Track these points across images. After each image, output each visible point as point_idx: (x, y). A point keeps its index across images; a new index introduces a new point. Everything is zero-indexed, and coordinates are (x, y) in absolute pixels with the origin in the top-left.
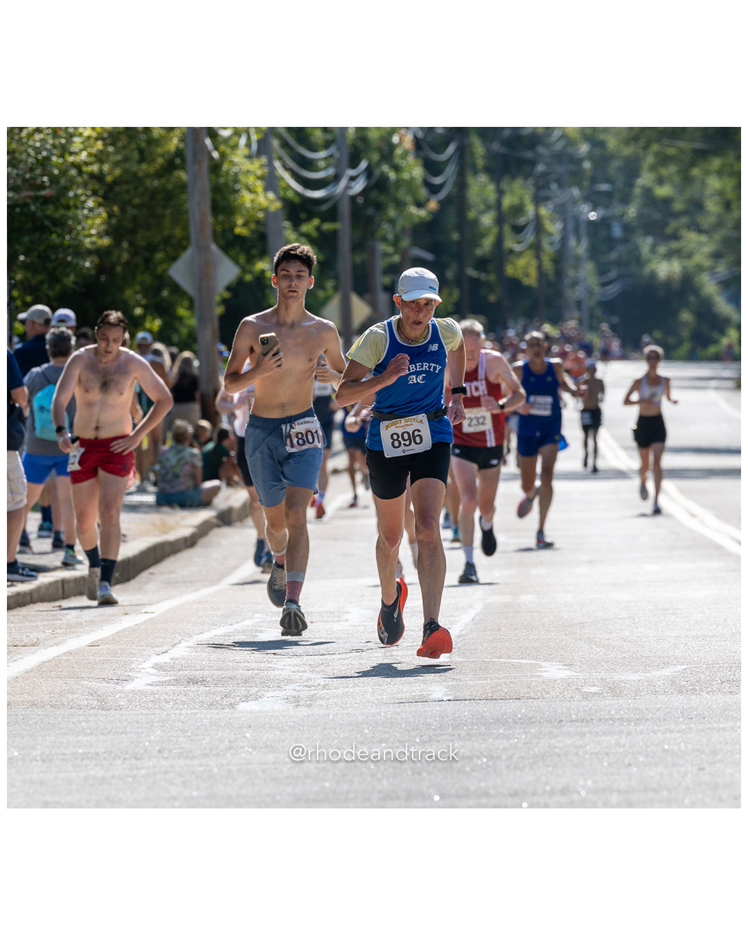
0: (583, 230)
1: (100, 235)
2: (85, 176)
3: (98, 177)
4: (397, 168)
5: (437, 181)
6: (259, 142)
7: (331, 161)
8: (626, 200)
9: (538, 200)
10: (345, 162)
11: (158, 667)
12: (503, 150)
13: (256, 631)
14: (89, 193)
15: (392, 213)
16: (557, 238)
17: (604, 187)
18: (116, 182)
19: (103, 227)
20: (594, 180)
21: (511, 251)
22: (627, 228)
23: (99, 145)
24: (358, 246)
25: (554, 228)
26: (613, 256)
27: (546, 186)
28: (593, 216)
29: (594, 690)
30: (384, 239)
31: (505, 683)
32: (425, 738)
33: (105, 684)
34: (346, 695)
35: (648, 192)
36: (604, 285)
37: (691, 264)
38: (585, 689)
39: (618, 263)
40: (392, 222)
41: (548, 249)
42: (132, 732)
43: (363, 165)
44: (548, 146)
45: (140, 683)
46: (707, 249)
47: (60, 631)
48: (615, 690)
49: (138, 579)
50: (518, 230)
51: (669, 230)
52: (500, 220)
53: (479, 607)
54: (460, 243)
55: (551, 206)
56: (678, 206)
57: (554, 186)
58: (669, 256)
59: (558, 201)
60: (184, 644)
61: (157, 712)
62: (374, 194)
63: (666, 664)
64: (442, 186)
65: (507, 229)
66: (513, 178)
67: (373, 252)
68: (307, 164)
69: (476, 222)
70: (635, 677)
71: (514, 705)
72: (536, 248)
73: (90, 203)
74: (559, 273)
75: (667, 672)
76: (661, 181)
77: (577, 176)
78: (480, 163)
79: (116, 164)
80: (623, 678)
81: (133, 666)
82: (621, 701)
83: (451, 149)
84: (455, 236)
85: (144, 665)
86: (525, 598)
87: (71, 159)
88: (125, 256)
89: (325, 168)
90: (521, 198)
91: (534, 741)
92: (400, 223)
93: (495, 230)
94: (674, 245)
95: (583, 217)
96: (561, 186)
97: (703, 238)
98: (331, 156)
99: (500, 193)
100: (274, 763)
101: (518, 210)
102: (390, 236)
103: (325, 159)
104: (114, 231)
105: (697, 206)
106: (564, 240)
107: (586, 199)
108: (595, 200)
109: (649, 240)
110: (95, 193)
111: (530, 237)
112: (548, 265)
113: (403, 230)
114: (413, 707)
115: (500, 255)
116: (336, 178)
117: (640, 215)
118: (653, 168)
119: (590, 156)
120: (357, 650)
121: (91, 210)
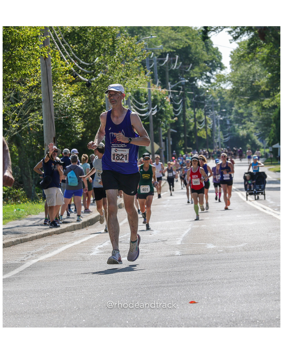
0: (219, 122)
1: (83, 128)
2: (78, 112)
3: (82, 112)
4: (165, 107)
5: (177, 110)
6: (126, 101)
7: (147, 106)
8: (230, 114)
9: (205, 114)
10: (151, 106)
11: (100, 249)
12: (195, 101)
13: (127, 238)
14: (78, 117)
15: (164, 120)
16: (211, 125)
17: (224, 110)
18: (86, 113)
19: (82, 126)
20: (221, 109)
21: (199, 129)
22: (231, 122)
23: (81, 103)
24: (155, 129)
25: (210, 122)
26: (227, 129)
27: (208, 111)
28: (221, 119)
29: (221, 251)
30: (163, 127)
31: (196, 250)
32: (174, 266)
33: (84, 254)
34: (152, 254)
35: (236, 111)
36: (225, 138)
37: (249, 131)
38: (219, 251)
39: (229, 132)
40: (165, 122)
41: (209, 128)
42: (91, 267)
43: (156, 106)
44: (207, 99)
45: (94, 253)
46: (253, 127)
47: (72, 240)
48: (227, 251)
49: (95, 224)
50: (200, 123)
51: (243, 122)
52: (195, 121)
53: (190, 229)
54: (184, 127)
55: (209, 116)
56: (245, 115)
57: (210, 110)
58: (243, 129)
59: (211, 115)
60: (107, 242)
61: (99, 261)
62: (159, 114)
63: (242, 243)
64: (179, 111)
65: (197, 123)
66: (198, 109)
67: (159, 131)
68: (140, 107)
69: (188, 121)
70: (233, 247)
71: (199, 256)
72: (205, 128)
73: (79, 120)
74: (212, 135)
75: (242, 245)
76: (240, 108)
77: (216, 108)
78: (189, 105)
79: (86, 108)
80: (229, 247)
81: (93, 248)
82: (229, 254)
83: (181, 101)
84: (183, 125)
85: (96, 248)
86: (203, 226)
87: (73, 107)
88: (90, 134)
89: (145, 108)
90: (201, 114)
91: (204, 266)
92: (167, 122)
93: (194, 123)
94: (244, 126)
95: (219, 119)
96: (212, 110)
97: (252, 123)
98: (147, 104)
99: (195, 113)
100: (131, 274)
101: (200, 117)
102: (164, 126)
103: (145, 105)
104: (87, 127)
105: (250, 114)
106: (213, 125)
107: (219, 114)
108: (222, 114)
109: (237, 125)
110: (80, 117)
111: (203, 125)
112: (209, 133)
113: (168, 124)
114: (170, 257)
115: (196, 130)
116: (149, 110)
117: (234, 118)
118: (237, 104)
119: (220, 102)
120: (155, 242)
121: (79, 121)
